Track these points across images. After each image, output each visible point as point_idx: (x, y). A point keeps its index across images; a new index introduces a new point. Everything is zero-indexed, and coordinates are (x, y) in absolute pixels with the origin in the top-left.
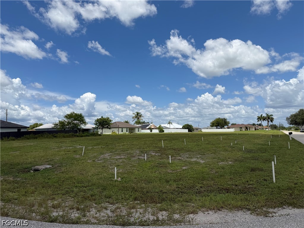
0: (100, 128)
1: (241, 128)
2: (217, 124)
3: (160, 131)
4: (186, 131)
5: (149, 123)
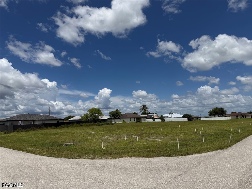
0: (113, 119)
1: (237, 116)
2: (214, 113)
3: (162, 120)
4: (186, 120)
5: (154, 114)
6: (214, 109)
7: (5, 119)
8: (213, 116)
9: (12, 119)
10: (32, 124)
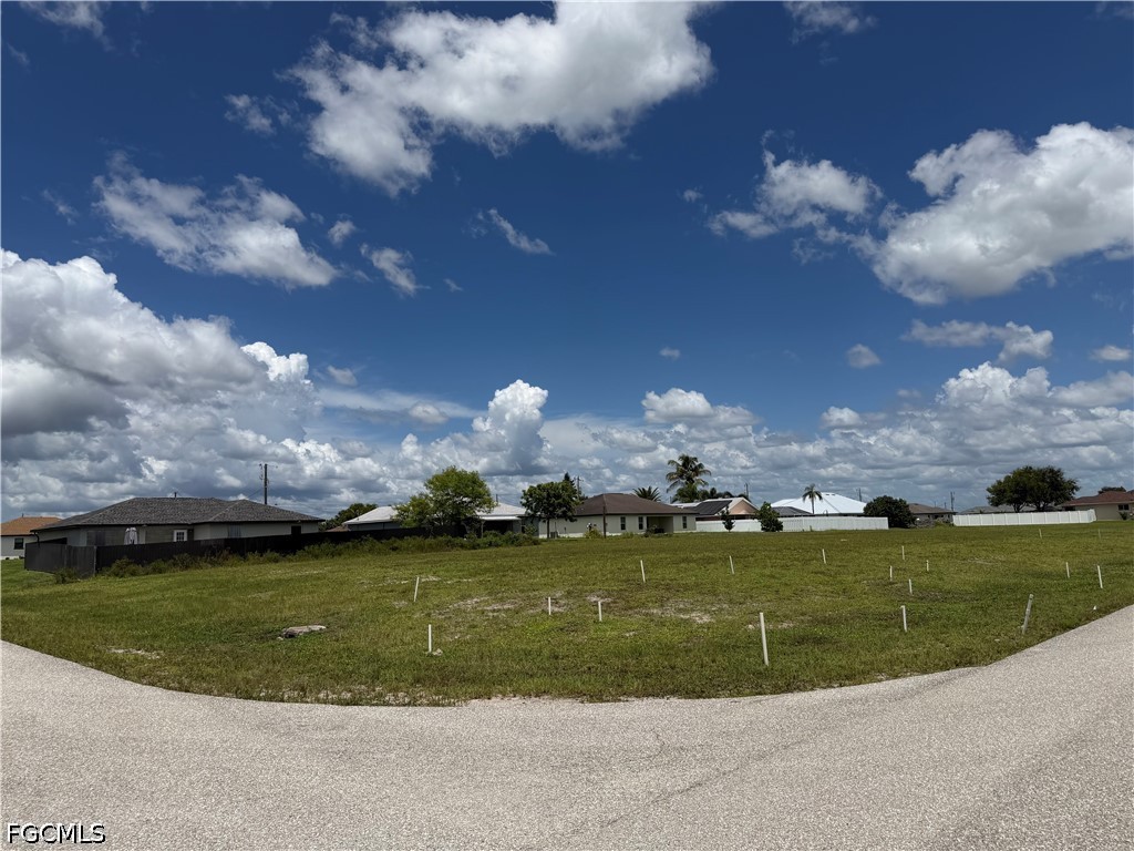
0: (540, 518)
1: (1127, 507)
2: (1016, 492)
3: (767, 525)
4: (882, 523)
5: (732, 497)
6: (1014, 473)
7: (68, 520)
8: (1011, 508)
9: (96, 520)
10: (185, 539)
